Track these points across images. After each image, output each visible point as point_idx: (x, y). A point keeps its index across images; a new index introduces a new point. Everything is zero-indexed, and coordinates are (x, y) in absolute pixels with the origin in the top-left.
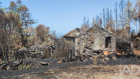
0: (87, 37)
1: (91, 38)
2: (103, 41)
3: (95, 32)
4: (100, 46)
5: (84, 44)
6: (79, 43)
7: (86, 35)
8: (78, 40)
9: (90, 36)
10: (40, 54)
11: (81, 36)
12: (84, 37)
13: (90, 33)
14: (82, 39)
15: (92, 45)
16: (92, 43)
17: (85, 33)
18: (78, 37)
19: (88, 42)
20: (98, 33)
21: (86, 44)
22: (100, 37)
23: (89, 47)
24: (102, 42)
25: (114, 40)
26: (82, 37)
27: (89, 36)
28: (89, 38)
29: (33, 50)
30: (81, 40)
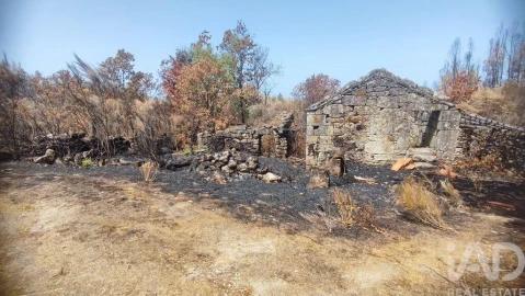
0: (342, 111)
1: (357, 114)
2: (401, 126)
3: (374, 94)
4: (386, 138)
5: (331, 130)
6: (316, 127)
7: (341, 106)
8: (315, 119)
9: (353, 107)
10: (251, 144)
11: (323, 107)
12: (332, 109)
13: (353, 100)
14: (328, 116)
15: (358, 133)
16: (359, 128)
17: (336, 98)
18: (315, 111)
19: (347, 125)
20: (384, 100)
21: (337, 130)
22: (391, 110)
23: (348, 140)
24: (396, 129)
25: (452, 124)
26: (327, 110)
27: (348, 109)
28: (350, 114)
30: (322, 119)
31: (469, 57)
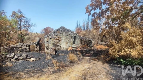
0: (54, 37)
2: (69, 40)
3: (62, 32)
4: (66, 43)
5: (52, 42)
7: (54, 35)
8: (47, 39)
10: (26, 49)
11: (49, 36)
12: (52, 37)
13: (57, 34)
15: (59, 42)
16: (59, 41)
17: (52, 33)
18: (47, 37)
19: (56, 40)
20: (64, 34)
21: (53, 42)
22: (66, 36)
23: (57, 44)
25: (78, 39)
27: (56, 36)
28: (57, 37)
29: (20, 46)
30: (49, 39)
31: (80, 25)
